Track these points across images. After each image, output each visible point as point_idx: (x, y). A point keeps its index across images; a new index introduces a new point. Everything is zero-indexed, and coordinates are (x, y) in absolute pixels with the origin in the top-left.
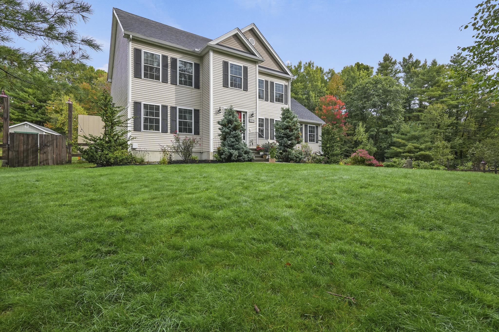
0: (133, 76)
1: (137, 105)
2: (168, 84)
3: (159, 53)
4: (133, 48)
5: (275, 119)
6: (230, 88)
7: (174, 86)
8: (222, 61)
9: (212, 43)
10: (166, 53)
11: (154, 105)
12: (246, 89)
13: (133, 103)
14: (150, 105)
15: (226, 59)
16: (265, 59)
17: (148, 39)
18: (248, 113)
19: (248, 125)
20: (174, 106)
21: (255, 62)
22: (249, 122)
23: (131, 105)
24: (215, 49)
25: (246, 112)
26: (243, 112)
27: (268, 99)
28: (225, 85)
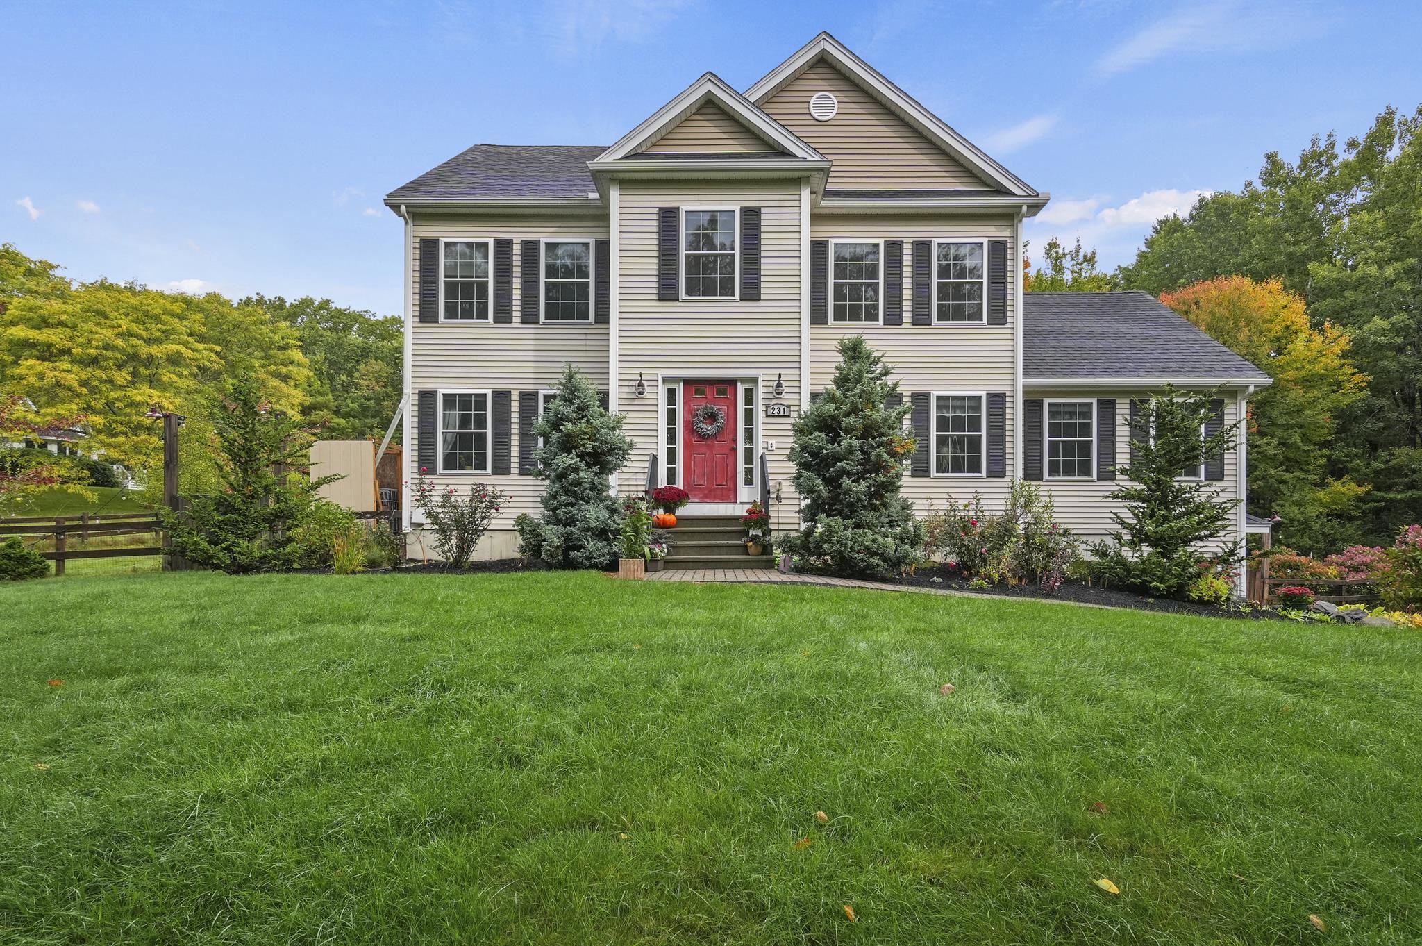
0: (417, 319)
1: (426, 398)
2: (513, 325)
3: (488, 235)
4: (418, 240)
5: (935, 394)
6: (684, 301)
7: (530, 329)
8: (656, 210)
9: (606, 159)
10: (505, 232)
11: (470, 395)
12: (752, 292)
13: (416, 397)
14: (460, 395)
15: (667, 199)
16: (830, 158)
17: (447, 202)
18: (760, 384)
19: (761, 427)
20: (530, 388)
21: (791, 182)
22: (768, 416)
23: (411, 402)
24: (622, 176)
25: (754, 380)
26: (744, 380)
27: (901, 317)
28: (667, 292)
